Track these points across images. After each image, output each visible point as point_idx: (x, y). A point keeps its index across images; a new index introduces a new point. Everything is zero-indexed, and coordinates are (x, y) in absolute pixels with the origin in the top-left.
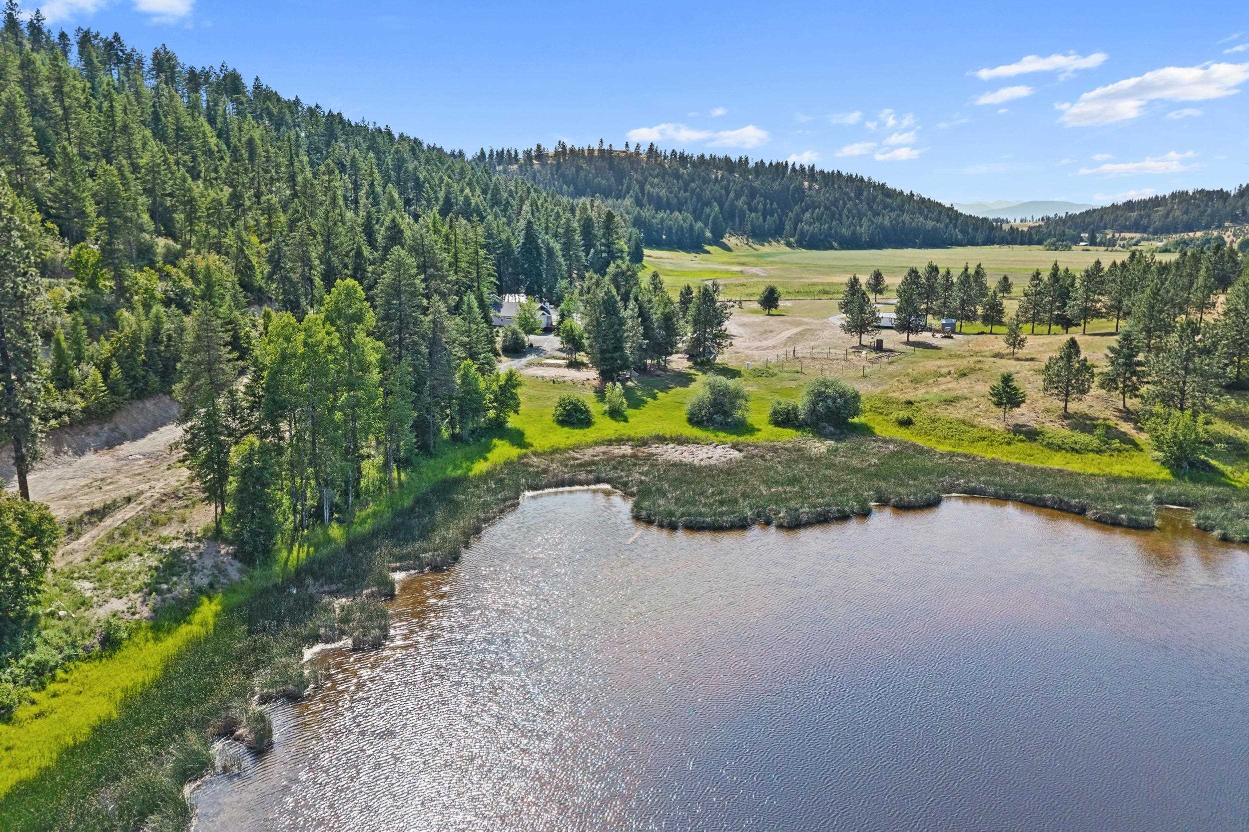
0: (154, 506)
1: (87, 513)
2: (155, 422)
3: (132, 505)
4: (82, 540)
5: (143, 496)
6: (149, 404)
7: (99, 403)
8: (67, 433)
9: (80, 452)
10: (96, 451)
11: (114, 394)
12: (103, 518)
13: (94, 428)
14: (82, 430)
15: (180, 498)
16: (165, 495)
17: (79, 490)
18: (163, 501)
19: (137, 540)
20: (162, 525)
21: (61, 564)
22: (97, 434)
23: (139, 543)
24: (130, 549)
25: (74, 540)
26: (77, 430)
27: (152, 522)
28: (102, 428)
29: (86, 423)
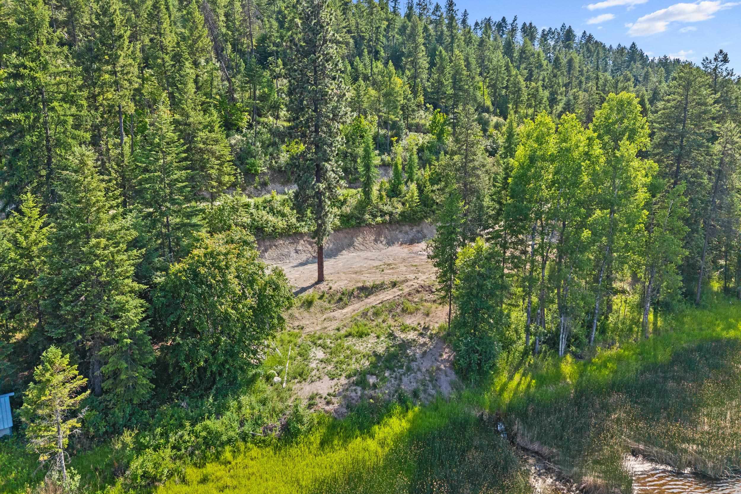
0: (409, 294)
1: (358, 288)
3: (395, 289)
4: (345, 311)
5: (406, 284)
8: (387, 228)
9: (390, 243)
10: (401, 244)
12: (369, 295)
13: (407, 228)
14: (397, 228)
15: (432, 292)
16: (422, 287)
17: (370, 269)
18: (418, 292)
19: (384, 321)
20: (409, 313)
21: (318, 328)
22: (406, 233)
23: (384, 325)
24: (374, 329)
25: (340, 309)
26: (394, 227)
27: (403, 309)
28: (412, 229)
29: (401, 223)
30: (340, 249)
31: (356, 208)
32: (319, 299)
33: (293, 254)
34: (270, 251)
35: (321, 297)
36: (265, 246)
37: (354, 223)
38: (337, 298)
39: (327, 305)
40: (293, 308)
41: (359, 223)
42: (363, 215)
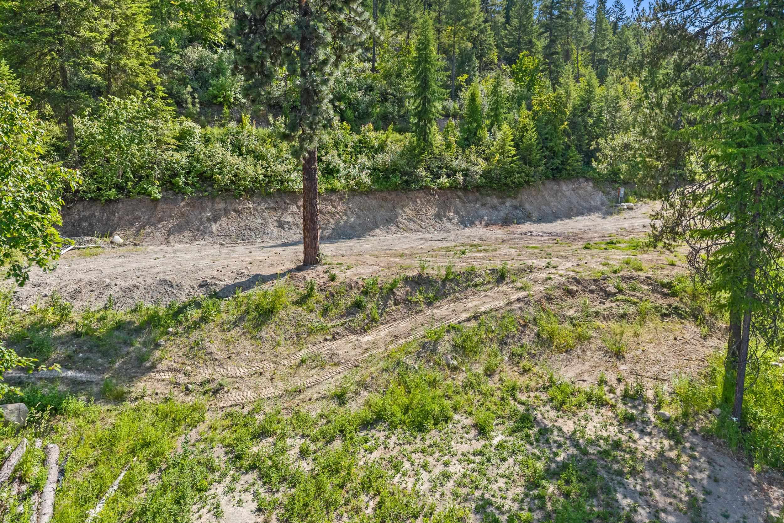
0: (549, 300)
2: (571, 209)
3: (503, 288)
4: (368, 338)
5: (531, 276)
6: (566, 188)
7: (506, 170)
8: (459, 197)
9: (467, 222)
10: (487, 225)
11: (525, 163)
13: (494, 200)
14: (477, 199)
15: (608, 295)
16: (577, 282)
17: (432, 251)
18: (571, 293)
19: (489, 373)
20: (559, 349)
22: (494, 208)
23: (491, 384)
24: (461, 399)
25: (355, 332)
26: (471, 197)
27: (538, 335)
28: (504, 203)
29: (484, 192)
30: (371, 225)
31: (402, 155)
32: (296, 303)
33: (273, 229)
34: (223, 221)
36: (213, 210)
37: (397, 180)
38: (346, 302)
39: (316, 319)
41: (406, 182)
42: (416, 168)
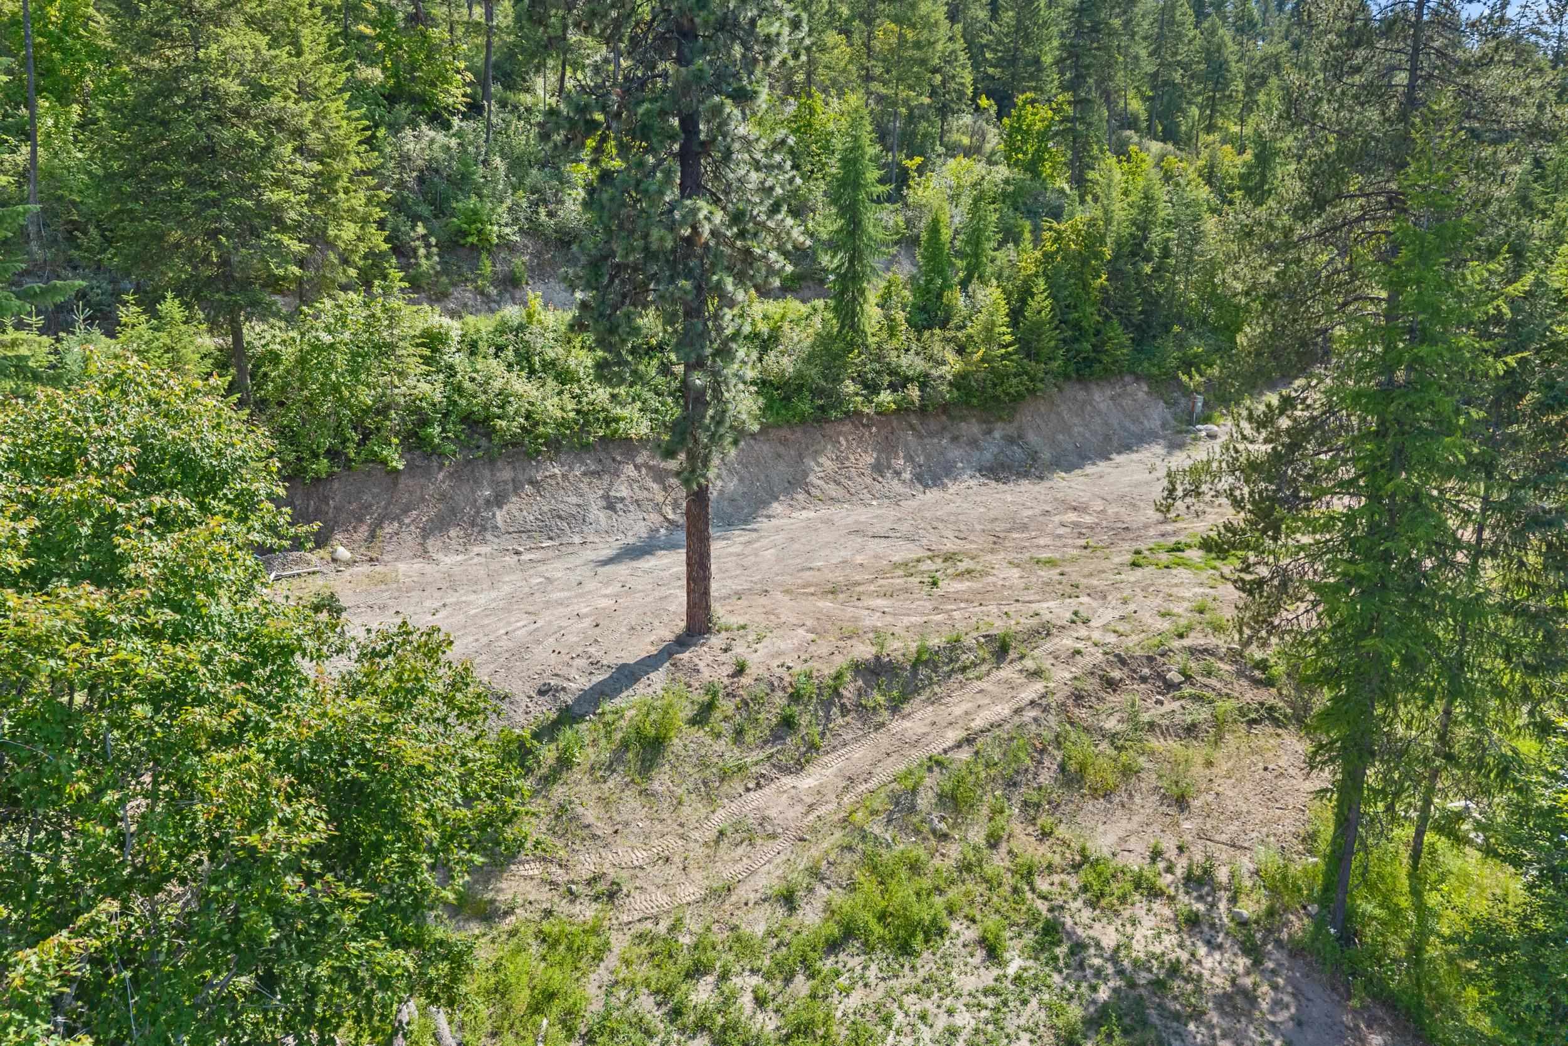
0: (1078, 697)
1: (859, 668)
3: (1007, 672)
4: (808, 781)
5: (1049, 645)
6: (1100, 397)
7: (995, 371)
8: (912, 427)
9: (927, 477)
11: (1028, 356)
12: (905, 698)
13: (972, 428)
14: (944, 428)
15: (1170, 686)
16: (1123, 662)
17: (881, 573)
18: (1111, 685)
20: (1094, 793)
21: (690, 891)
22: (974, 443)
23: (998, 862)
24: (957, 893)
25: (786, 770)
26: (934, 425)
27: (1062, 768)
28: (989, 432)
29: (955, 412)
30: (765, 497)
31: (813, 358)
32: (693, 722)
33: (597, 513)
34: (513, 504)
35: (702, 716)
36: (494, 483)
37: (806, 407)
38: (769, 716)
39: (725, 751)
40: (576, 774)
41: (822, 408)
42: (837, 380)
